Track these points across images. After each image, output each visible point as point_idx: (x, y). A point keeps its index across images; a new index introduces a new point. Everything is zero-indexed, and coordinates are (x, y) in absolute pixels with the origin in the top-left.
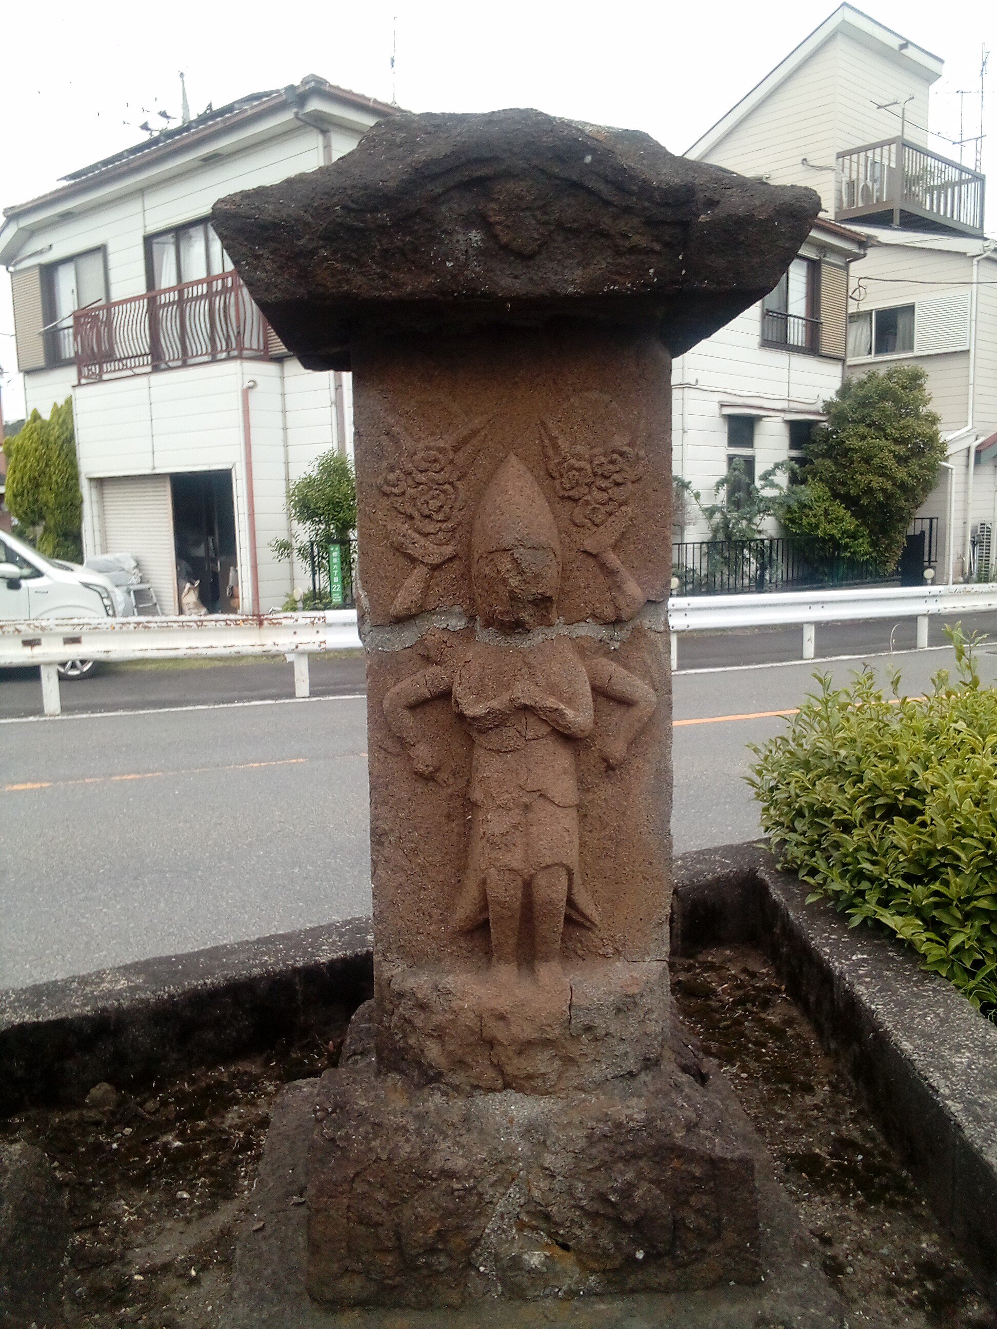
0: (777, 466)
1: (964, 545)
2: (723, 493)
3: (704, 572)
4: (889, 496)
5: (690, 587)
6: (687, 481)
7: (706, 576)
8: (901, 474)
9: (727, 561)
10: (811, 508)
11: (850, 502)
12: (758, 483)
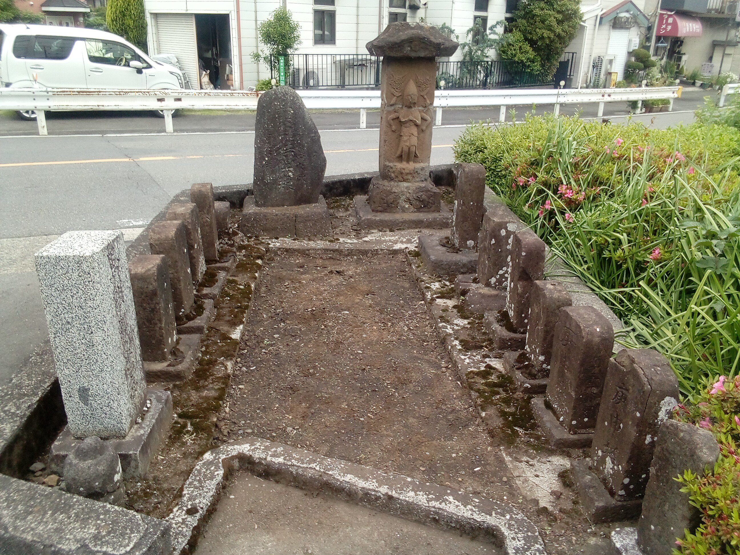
0: (498, 23)
1: (589, 67)
2: (470, 36)
3: (458, 77)
4: (552, 41)
5: (450, 84)
6: (453, 29)
7: (459, 79)
8: (558, 30)
9: (469, 72)
10: (513, 46)
11: (532, 43)
12: (488, 32)
